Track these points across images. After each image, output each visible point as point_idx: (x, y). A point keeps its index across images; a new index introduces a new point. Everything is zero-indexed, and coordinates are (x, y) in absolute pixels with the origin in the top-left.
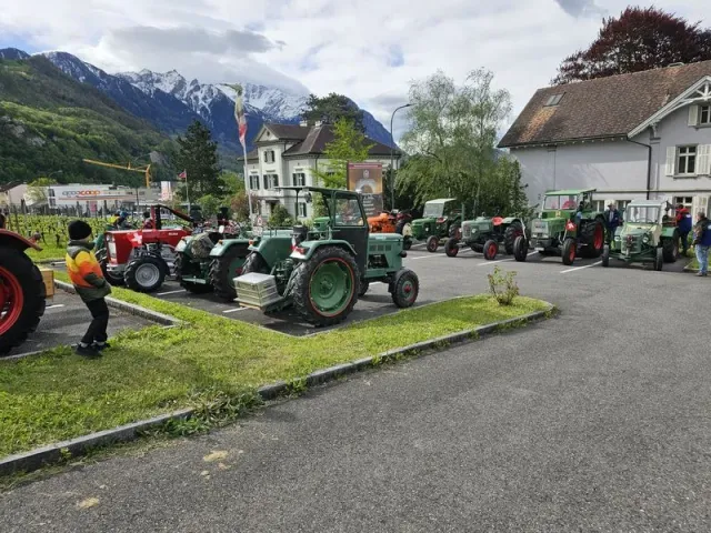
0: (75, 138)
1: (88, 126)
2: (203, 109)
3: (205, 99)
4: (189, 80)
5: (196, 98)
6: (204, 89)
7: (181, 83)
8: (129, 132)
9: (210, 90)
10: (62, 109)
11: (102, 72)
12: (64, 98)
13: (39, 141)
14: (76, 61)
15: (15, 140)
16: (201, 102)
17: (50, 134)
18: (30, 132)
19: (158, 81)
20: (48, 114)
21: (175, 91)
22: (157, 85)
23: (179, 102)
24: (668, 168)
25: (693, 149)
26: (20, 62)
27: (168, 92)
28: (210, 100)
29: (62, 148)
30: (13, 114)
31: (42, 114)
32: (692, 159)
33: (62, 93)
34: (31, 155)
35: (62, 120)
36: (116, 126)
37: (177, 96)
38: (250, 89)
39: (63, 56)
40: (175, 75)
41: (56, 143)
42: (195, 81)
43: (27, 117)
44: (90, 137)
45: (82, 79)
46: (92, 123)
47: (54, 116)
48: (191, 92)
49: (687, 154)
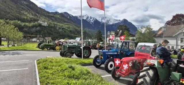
0: (67, 29)
1: (70, 27)
2: (92, 23)
3: (92, 20)
4: (89, 17)
5: (91, 20)
6: (93, 18)
7: (88, 17)
8: (77, 28)
9: (94, 19)
10: (65, 24)
11: (72, 16)
12: (65, 21)
13: (61, 30)
14: (68, 13)
15: (57, 30)
16: (92, 21)
17: (63, 29)
18: (60, 28)
19: (83, 17)
20: (62, 25)
21: (86, 19)
22: (83, 18)
23: (87, 21)
24: (179, 42)
25: (183, 39)
26: (58, 14)
27: (85, 19)
28: (94, 21)
29: (65, 31)
30: (57, 25)
31: (61, 25)
32: (183, 40)
33: (65, 20)
34: (59, 33)
35: (65, 26)
36: (75, 27)
37: (87, 20)
38: (102, 18)
39: (66, 13)
40: (87, 16)
41: (64, 31)
42: (91, 17)
43: (59, 25)
44: (70, 29)
45: (68, 17)
46: (71, 26)
47: (64, 25)
48: (90, 19)
49: (182, 40)
